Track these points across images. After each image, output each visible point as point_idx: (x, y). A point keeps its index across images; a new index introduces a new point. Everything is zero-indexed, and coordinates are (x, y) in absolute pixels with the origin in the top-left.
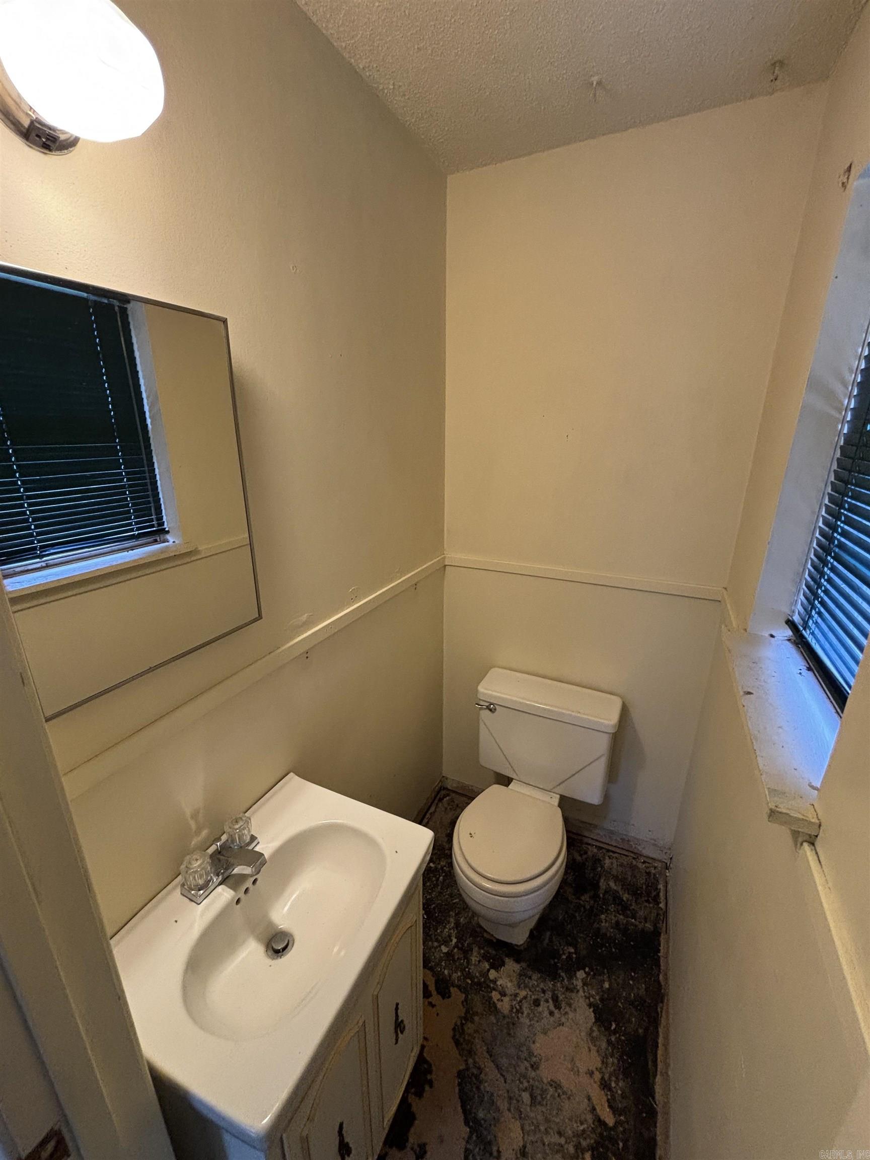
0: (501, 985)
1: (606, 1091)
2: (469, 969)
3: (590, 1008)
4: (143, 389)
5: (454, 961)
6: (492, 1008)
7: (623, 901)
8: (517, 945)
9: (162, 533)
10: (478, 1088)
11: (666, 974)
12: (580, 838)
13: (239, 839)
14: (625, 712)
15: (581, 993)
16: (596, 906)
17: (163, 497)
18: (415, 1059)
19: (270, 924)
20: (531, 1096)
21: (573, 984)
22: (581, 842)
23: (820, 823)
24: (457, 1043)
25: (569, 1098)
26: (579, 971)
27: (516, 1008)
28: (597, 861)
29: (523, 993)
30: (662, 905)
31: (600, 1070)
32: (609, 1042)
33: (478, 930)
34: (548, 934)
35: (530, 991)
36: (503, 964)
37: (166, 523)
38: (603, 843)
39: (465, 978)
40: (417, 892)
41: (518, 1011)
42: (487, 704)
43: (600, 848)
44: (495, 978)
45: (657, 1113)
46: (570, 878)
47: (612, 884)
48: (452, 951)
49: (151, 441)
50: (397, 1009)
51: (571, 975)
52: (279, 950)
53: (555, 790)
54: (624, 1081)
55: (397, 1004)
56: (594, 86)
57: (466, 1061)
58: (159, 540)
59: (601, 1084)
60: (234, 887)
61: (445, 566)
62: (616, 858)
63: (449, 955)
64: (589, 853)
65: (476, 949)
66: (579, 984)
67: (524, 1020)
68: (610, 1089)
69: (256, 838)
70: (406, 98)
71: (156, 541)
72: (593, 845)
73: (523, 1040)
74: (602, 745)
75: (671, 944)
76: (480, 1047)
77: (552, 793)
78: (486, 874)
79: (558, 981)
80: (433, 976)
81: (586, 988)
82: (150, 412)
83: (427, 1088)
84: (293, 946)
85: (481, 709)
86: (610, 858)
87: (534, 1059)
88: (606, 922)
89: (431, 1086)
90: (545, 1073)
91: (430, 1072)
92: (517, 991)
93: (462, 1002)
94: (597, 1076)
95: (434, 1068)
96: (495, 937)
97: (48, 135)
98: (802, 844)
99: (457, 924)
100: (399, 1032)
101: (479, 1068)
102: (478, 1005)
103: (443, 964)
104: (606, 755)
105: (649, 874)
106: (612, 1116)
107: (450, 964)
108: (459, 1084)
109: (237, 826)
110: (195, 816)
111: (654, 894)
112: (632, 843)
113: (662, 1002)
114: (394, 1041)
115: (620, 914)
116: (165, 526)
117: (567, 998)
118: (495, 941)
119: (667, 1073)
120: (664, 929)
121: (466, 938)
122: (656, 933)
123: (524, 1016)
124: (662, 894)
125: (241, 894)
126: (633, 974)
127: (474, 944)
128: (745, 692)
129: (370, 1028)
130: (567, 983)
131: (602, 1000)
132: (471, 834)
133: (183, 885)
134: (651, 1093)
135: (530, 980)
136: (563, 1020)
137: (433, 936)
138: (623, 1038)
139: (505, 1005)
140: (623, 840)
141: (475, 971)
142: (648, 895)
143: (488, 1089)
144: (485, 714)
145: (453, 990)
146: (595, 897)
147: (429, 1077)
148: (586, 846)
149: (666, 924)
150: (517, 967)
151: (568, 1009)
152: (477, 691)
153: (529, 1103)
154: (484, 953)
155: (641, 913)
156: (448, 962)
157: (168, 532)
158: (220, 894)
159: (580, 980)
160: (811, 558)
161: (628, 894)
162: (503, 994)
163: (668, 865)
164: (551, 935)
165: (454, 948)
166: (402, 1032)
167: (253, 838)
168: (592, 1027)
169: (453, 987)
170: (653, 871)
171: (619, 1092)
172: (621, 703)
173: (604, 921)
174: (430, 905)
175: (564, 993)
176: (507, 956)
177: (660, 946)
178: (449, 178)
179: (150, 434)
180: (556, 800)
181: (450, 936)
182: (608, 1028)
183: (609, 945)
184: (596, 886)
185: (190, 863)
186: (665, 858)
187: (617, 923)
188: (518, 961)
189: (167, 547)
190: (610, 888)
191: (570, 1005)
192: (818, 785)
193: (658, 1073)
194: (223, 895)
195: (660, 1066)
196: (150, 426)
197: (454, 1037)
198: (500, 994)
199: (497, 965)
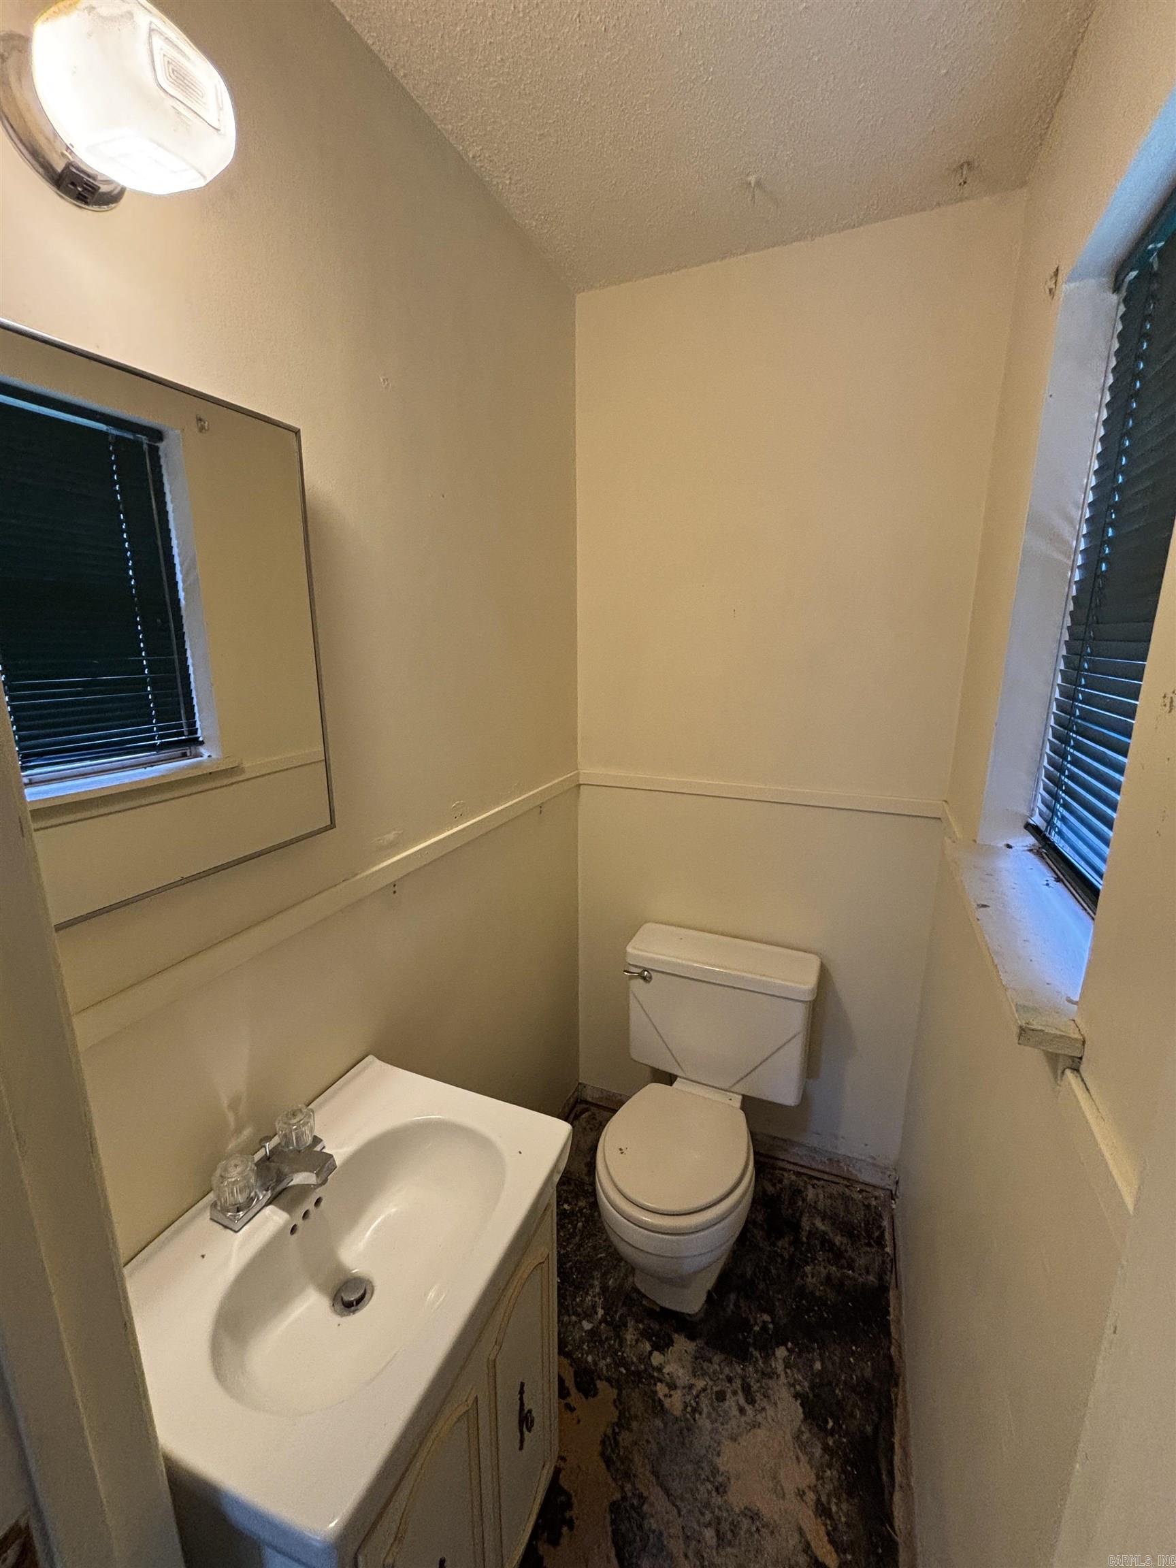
0: (668, 1374)
1: (823, 1518)
2: (623, 1353)
3: (796, 1400)
4: (175, 551)
5: (601, 1341)
6: (658, 1408)
7: (835, 1244)
8: (689, 1315)
9: (194, 744)
10: (640, 1527)
11: (900, 1346)
12: (772, 1161)
13: (296, 1138)
14: (824, 976)
15: (783, 1378)
16: (797, 1253)
17: (197, 696)
18: (547, 1483)
19: (339, 1268)
20: (718, 1532)
21: (771, 1366)
22: (774, 1167)
23: (1084, 1039)
24: (608, 1462)
25: (772, 1533)
26: (778, 1347)
27: (691, 1406)
28: (797, 1193)
29: (701, 1384)
30: (888, 1250)
31: (814, 1489)
32: (826, 1448)
33: (634, 1295)
34: (733, 1296)
35: (711, 1379)
36: (671, 1343)
37: (199, 731)
38: (802, 1166)
39: (617, 1366)
40: (549, 1213)
41: (694, 1410)
42: (639, 971)
43: (798, 1174)
44: (661, 1364)
45: (898, 1544)
46: (760, 1218)
47: (818, 1223)
48: (598, 1327)
49: (184, 621)
50: (521, 1392)
51: (768, 1355)
52: (352, 1302)
53: (735, 1089)
54: (848, 1502)
55: (522, 1385)
56: (753, 185)
57: (622, 1488)
58: (188, 754)
59: (817, 1508)
60: (288, 1209)
61: (580, 785)
62: (823, 1187)
63: (593, 1333)
64: (786, 1182)
65: (631, 1323)
66: (780, 1368)
67: (704, 1422)
68: (830, 1516)
69: (322, 1140)
70: (526, 195)
71: (184, 756)
72: (790, 1171)
73: (703, 1452)
74: (797, 1018)
75: (903, 1302)
76: (641, 1467)
77: (731, 1094)
78: (645, 1203)
79: (750, 1364)
80: (571, 1365)
81: (788, 1371)
82: (184, 581)
83: (565, 1529)
84: (372, 1296)
85: (631, 978)
86: (813, 1187)
87: (720, 1479)
88: (813, 1277)
89: (571, 1528)
90: (737, 1499)
91: (569, 1505)
92: (693, 1381)
93: (615, 1401)
94: (811, 1497)
95: (574, 1500)
96: (658, 1305)
97: (87, 184)
98: (1063, 1073)
99: (604, 1289)
100: (525, 1429)
101: (641, 1497)
102: (637, 1405)
103: (585, 1347)
104: (801, 1035)
105: (868, 1207)
106: (834, 1555)
107: (596, 1347)
108: (613, 1522)
109: (294, 1121)
110: (234, 1105)
111: (877, 1234)
112: (842, 1164)
113: (897, 1385)
114: (518, 1446)
115: (832, 1265)
116: (199, 734)
117: (763, 1387)
118: (658, 1310)
119: (909, 1485)
120: (893, 1281)
121: (617, 1306)
122: (883, 1289)
123: (704, 1416)
124: (887, 1236)
125: (299, 1221)
126: (854, 1348)
127: (629, 1316)
128: (978, 905)
129: (484, 1413)
130: (762, 1365)
131: (812, 1388)
132: (621, 1149)
133: (214, 1205)
134: (889, 1519)
135: (710, 1365)
136: (759, 1418)
137: (570, 1308)
138: (845, 1440)
139: (675, 1403)
140: (830, 1160)
141: (630, 1355)
142: (869, 1236)
143: (654, 1526)
144: (637, 985)
145: (601, 1385)
146: (796, 1242)
147: (567, 1515)
148: (781, 1172)
149: (896, 1274)
150: (691, 1346)
151: (765, 1403)
152: (625, 952)
153: (714, 1542)
154: (644, 1329)
155: (861, 1262)
156: (592, 1344)
157: (202, 743)
158: (267, 1219)
159: (780, 1361)
160: (1049, 740)
161: (842, 1236)
162: (672, 1386)
163: (894, 1192)
164: (737, 1299)
165: (600, 1323)
166: (529, 1430)
167: (317, 1141)
168: (800, 1426)
169: (601, 1379)
170: (874, 1203)
171: (843, 1519)
172: (818, 963)
173: (810, 1276)
174: (565, 1264)
175: (758, 1381)
176: (676, 1331)
177: (889, 1307)
178: (578, 296)
179: (183, 613)
180: (737, 1101)
181: (594, 1307)
182: (823, 1428)
183: (819, 1309)
184: (796, 1227)
185: (226, 1170)
186: (888, 1183)
187: (829, 1277)
188: (691, 1337)
189: (200, 763)
190: (817, 1229)
191: (766, 1396)
192: (1076, 999)
193: (897, 1487)
194: (272, 1219)
195: (898, 1478)
196: (183, 602)
197: (602, 1454)
198: (667, 1384)
199: (662, 1344)
